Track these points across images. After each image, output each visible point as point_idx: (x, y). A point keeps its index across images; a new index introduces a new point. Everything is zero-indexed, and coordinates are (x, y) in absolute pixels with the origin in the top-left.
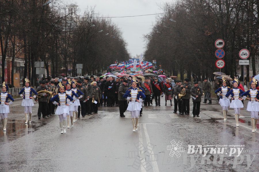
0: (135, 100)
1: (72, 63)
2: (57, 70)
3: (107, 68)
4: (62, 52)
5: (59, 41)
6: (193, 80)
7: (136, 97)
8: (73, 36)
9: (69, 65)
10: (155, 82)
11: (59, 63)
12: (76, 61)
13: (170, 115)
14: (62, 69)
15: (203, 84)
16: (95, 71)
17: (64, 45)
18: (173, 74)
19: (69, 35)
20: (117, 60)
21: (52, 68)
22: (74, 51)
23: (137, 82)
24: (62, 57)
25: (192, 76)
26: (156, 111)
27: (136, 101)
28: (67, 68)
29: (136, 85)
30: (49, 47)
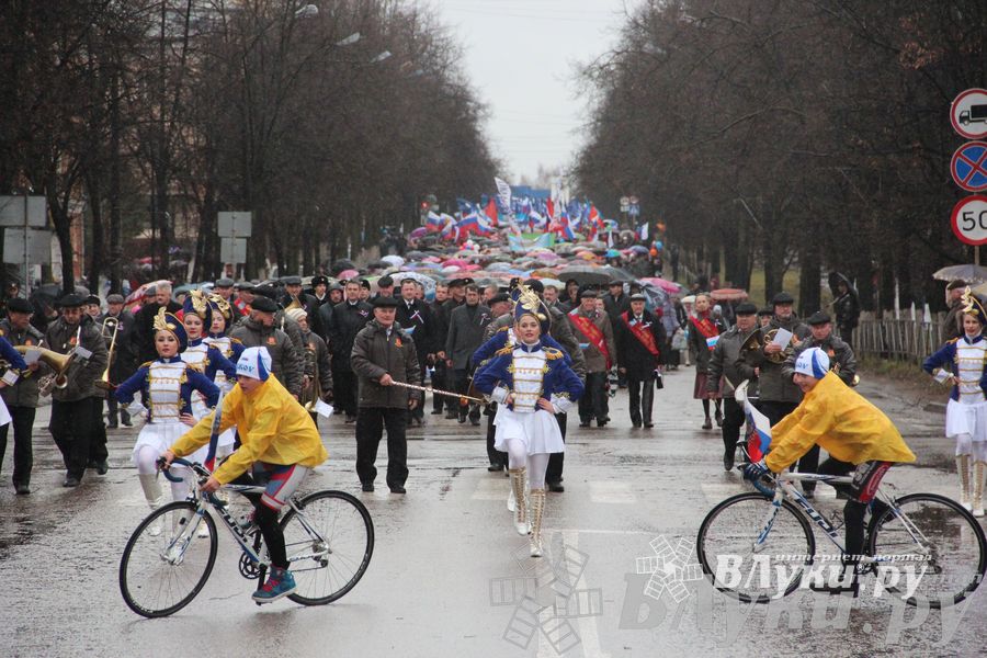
0: (533, 403)
1: (195, 206)
2: (114, 244)
3: (382, 235)
4: (142, 148)
5: (127, 87)
6: (831, 304)
7: (537, 387)
8: (205, 65)
9: (179, 216)
10: (631, 317)
11: (123, 205)
12: (217, 194)
13: (705, 487)
14: (142, 236)
15: (883, 328)
16: (318, 251)
17: (156, 111)
18: (727, 272)
19: (183, 60)
20: (432, 196)
21: (90, 233)
22: (209, 142)
23: (542, 316)
24: (140, 174)
25: (825, 284)
26: (635, 468)
27: (538, 407)
28: (167, 233)
29: (537, 327)
30: (75, 120)
